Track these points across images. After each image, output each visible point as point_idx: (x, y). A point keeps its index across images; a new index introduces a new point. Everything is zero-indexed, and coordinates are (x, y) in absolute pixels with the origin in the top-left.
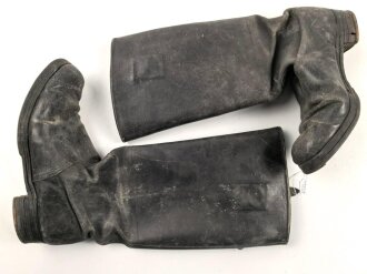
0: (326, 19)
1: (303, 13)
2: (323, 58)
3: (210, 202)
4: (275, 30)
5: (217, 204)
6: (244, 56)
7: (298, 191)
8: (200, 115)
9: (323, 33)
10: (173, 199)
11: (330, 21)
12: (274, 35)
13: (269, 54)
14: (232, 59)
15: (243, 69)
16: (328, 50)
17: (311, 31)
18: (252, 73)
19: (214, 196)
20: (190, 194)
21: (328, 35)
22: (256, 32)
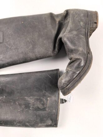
0: (82, 15)
1: (72, 12)
2: (77, 35)
3: (20, 105)
4: (58, 20)
5: (23, 106)
6: (42, 33)
7: (66, 101)
8: (19, 62)
9: (79, 22)
10: (4, 102)
11: (84, 16)
12: (57, 23)
13: (54, 32)
14: (36, 35)
15: (41, 40)
16: (81, 31)
17: (74, 21)
18: (45, 42)
19: (22, 102)
20: (11, 101)
21: (82, 23)
22: (49, 21)
